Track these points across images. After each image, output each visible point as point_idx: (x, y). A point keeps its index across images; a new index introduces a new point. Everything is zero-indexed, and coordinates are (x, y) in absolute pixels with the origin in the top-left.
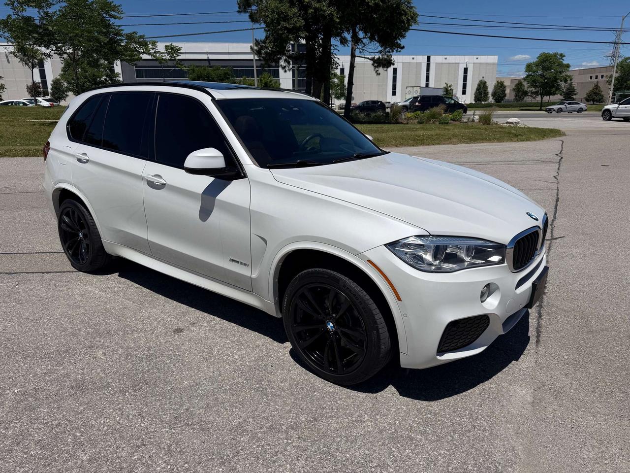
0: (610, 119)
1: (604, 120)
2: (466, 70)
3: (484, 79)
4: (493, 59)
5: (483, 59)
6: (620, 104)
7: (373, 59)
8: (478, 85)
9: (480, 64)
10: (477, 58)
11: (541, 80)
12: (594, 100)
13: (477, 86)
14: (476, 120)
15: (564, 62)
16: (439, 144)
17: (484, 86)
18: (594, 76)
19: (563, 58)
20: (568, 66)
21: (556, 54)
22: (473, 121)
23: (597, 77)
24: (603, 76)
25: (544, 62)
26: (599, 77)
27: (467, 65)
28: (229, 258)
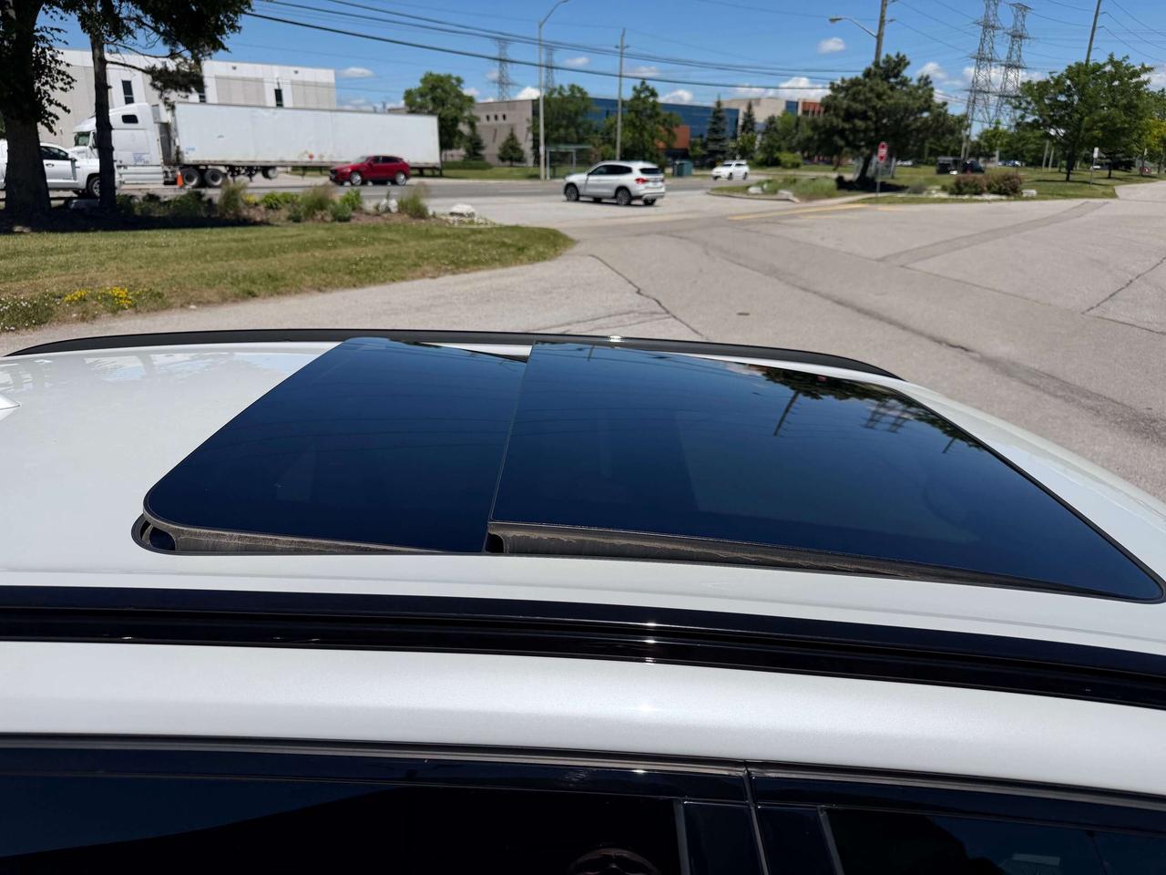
0: (577, 200)
1: (568, 200)
2: (278, 93)
4: (326, 76)
5: (308, 74)
6: (589, 174)
7: (150, 71)
10: (296, 72)
12: (511, 159)
14: (394, 210)
15: (465, 93)
16: (403, 279)
18: (492, 115)
19: (462, 86)
21: (449, 77)
22: (388, 210)
23: (496, 117)
24: (504, 117)
25: (433, 88)
26: (500, 117)
27: (278, 84)
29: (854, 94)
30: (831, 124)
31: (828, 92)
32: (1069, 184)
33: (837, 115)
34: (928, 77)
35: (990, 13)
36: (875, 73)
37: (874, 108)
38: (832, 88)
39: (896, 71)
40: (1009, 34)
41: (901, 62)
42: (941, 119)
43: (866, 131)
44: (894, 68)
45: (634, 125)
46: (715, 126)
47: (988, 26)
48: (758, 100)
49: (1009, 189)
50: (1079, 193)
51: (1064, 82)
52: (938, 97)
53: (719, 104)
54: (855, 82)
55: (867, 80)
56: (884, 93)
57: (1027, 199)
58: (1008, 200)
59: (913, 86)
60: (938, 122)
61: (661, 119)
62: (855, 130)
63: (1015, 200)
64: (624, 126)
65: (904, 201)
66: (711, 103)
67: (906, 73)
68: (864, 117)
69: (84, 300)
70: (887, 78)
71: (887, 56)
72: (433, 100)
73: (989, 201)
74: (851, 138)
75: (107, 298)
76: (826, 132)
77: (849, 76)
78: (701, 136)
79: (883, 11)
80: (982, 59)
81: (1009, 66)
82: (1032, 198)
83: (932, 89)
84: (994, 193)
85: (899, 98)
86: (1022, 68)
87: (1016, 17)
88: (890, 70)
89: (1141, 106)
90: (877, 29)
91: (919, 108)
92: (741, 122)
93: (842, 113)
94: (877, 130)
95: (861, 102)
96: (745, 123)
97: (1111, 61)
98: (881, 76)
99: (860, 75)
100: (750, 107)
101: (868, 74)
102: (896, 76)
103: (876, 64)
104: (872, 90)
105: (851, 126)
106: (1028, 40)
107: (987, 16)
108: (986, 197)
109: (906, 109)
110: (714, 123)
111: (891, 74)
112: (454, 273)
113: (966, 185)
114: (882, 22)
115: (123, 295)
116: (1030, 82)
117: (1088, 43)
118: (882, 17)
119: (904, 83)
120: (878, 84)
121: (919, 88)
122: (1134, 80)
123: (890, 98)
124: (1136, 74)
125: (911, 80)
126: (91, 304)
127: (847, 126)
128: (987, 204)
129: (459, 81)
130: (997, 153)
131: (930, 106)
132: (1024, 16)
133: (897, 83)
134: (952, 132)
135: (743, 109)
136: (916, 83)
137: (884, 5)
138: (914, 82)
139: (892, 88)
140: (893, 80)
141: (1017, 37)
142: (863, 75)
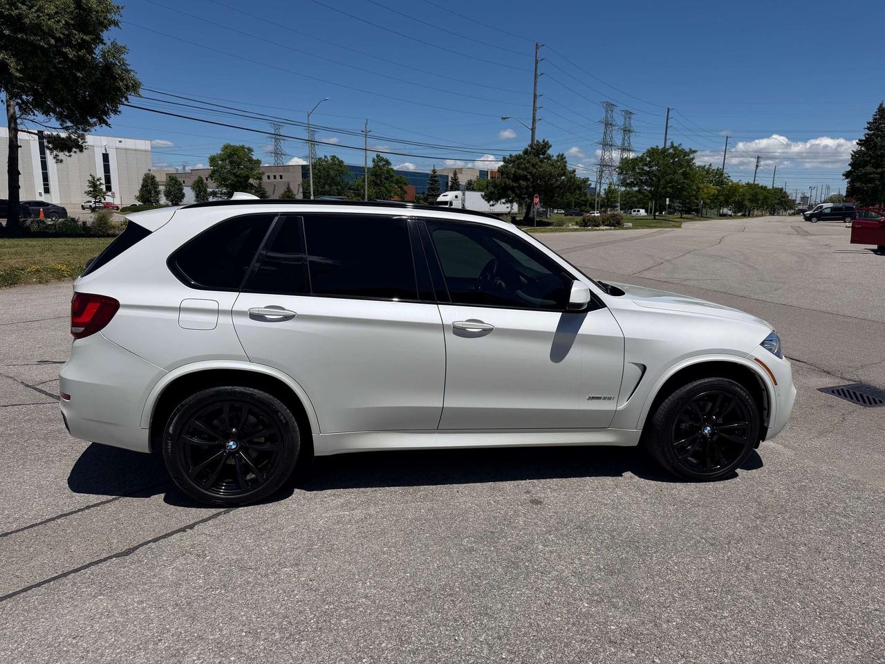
2: (106, 157)
3: (151, 172)
4: (143, 145)
5: (129, 143)
8: (143, 180)
9: (126, 149)
10: (121, 142)
11: (232, 178)
13: (141, 181)
15: (255, 158)
17: (152, 182)
18: (272, 175)
19: (252, 153)
20: (258, 162)
21: (243, 147)
23: (275, 177)
24: (281, 177)
25: (230, 156)
26: (278, 177)
27: (106, 150)
28: (588, 397)
29: (518, 164)
30: (505, 184)
31: (502, 163)
32: (654, 221)
33: (509, 178)
34: (563, 155)
35: (609, 116)
36: (531, 152)
37: (531, 173)
38: (504, 160)
39: (543, 151)
40: (621, 129)
41: (546, 146)
42: (572, 180)
43: (527, 187)
44: (542, 149)
45: (376, 184)
46: (432, 186)
47: (608, 124)
48: (461, 170)
49: (616, 223)
50: (658, 225)
51: (646, 159)
52: (570, 167)
53: (434, 171)
54: (518, 157)
55: (526, 156)
56: (537, 164)
57: (627, 228)
58: (615, 229)
59: (554, 160)
60: (571, 181)
61: (394, 179)
62: (520, 187)
63: (619, 229)
64: (369, 185)
65: (552, 231)
66: (428, 171)
67: (550, 152)
68: (525, 178)
69: (39, 271)
70: (538, 155)
71: (537, 141)
72: (231, 163)
73: (603, 230)
74: (518, 192)
75: (53, 270)
76: (503, 188)
77: (514, 154)
78: (423, 193)
79: (534, 114)
80: (606, 145)
81: (624, 149)
82: (630, 228)
83: (566, 162)
84: (607, 225)
85: (546, 167)
86: (632, 151)
87: (625, 118)
88: (539, 150)
89: (692, 173)
90: (531, 124)
91: (558, 174)
92: (450, 184)
93: (512, 176)
94: (534, 187)
95: (523, 169)
96: (453, 183)
97: (672, 146)
98: (534, 154)
99: (521, 153)
100: (455, 174)
101: (526, 152)
102: (544, 154)
103: (531, 146)
104: (529, 162)
105: (518, 185)
106: (634, 133)
107: (606, 117)
108: (602, 228)
109: (551, 174)
110: (432, 184)
111: (540, 153)
113: (589, 220)
114: (534, 121)
115: (63, 268)
117: (664, 136)
118: (534, 117)
119: (549, 158)
120: (532, 159)
121: (558, 161)
122: (686, 158)
123: (540, 167)
125: (553, 156)
126: (43, 274)
127: (515, 185)
128: (602, 232)
129: (250, 150)
130: (618, 204)
131: (565, 172)
132: (630, 118)
133: (544, 158)
134: (580, 189)
135: (451, 175)
136: (556, 158)
137: (535, 110)
138: (555, 158)
139: (541, 161)
140: (541, 156)
141: (627, 131)
142: (523, 153)
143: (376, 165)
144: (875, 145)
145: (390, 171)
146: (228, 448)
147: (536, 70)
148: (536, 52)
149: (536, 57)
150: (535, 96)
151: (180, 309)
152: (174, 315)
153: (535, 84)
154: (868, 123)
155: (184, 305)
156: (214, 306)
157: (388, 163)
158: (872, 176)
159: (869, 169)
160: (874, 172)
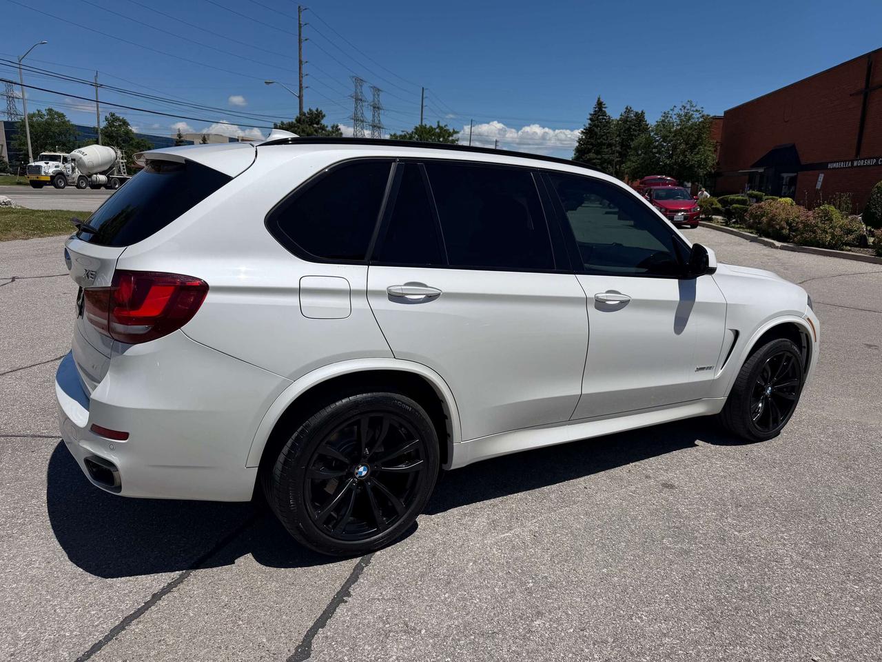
28: (696, 369)
34: (337, 126)
35: (358, 91)
36: (303, 121)
39: (317, 120)
40: (371, 106)
41: (320, 115)
44: (316, 118)
47: (358, 100)
48: (208, 135)
53: (179, 136)
54: (292, 125)
55: (299, 124)
56: (312, 134)
59: (329, 131)
66: (173, 135)
67: (324, 122)
70: (311, 124)
71: (309, 110)
77: (287, 121)
79: (300, 81)
80: (357, 120)
81: (374, 127)
86: (382, 129)
87: (374, 95)
88: (313, 119)
90: (298, 92)
97: (439, 126)
98: (307, 122)
100: (204, 139)
101: (298, 120)
102: (317, 123)
103: (302, 114)
104: (304, 131)
106: (383, 110)
107: (356, 93)
111: (314, 122)
112: (40, 237)
114: (301, 88)
116: (395, 134)
118: (301, 84)
119: (323, 128)
120: (307, 128)
121: (333, 132)
122: (451, 138)
124: (450, 135)
125: (327, 127)
132: (378, 95)
133: (319, 128)
135: (198, 141)
136: (331, 129)
137: (301, 77)
138: (329, 129)
139: (316, 131)
140: (315, 125)
141: (376, 108)
142: (296, 120)
143: (111, 124)
144: (596, 134)
145: (128, 133)
146: (357, 476)
147: (300, 35)
148: (299, 16)
149: (299, 21)
150: (300, 62)
151: (300, 291)
152: (292, 300)
153: (300, 49)
154: (591, 114)
155: (306, 284)
156: (342, 285)
157: (125, 123)
158: (594, 161)
159: (592, 155)
160: (596, 158)
